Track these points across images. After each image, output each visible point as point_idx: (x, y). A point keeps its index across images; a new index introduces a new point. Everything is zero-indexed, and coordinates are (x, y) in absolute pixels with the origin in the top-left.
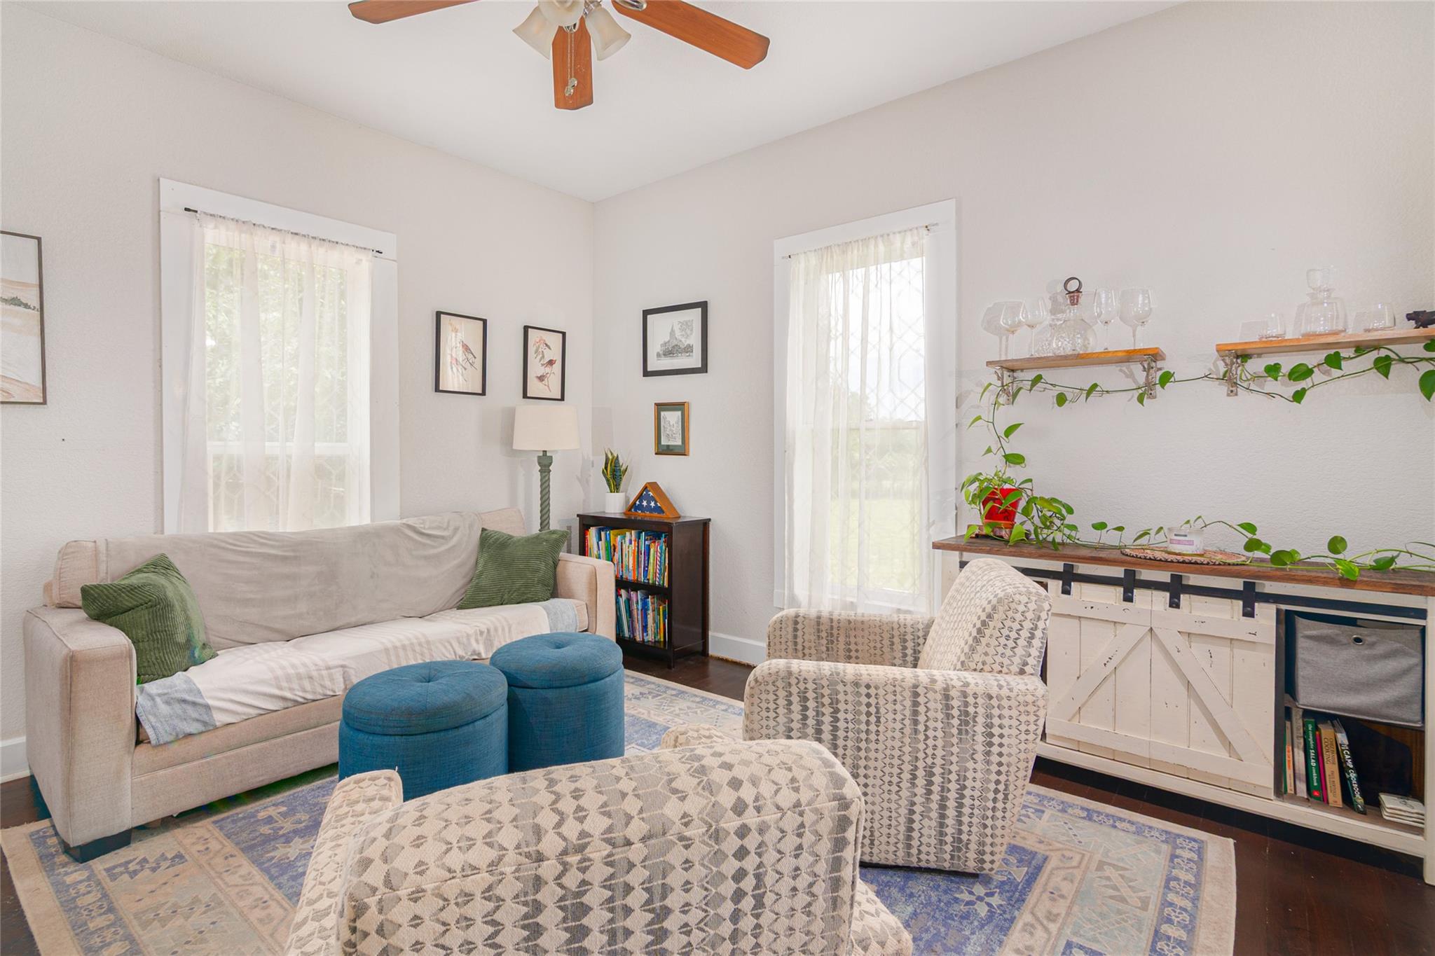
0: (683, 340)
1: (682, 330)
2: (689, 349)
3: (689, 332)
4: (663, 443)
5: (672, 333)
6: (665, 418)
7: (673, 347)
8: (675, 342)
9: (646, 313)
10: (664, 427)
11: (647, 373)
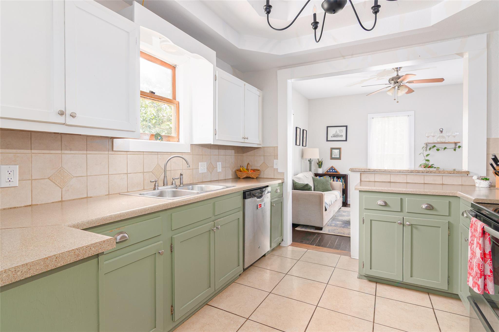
0: (340, 134)
1: (339, 131)
2: (342, 136)
3: (341, 132)
4: (333, 157)
5: (336, 132)
6: (334, 151)
7: (337, 135)
8: (337, 134)
9: (328, 127)
10: (333, 153)
11: (327, 141)
